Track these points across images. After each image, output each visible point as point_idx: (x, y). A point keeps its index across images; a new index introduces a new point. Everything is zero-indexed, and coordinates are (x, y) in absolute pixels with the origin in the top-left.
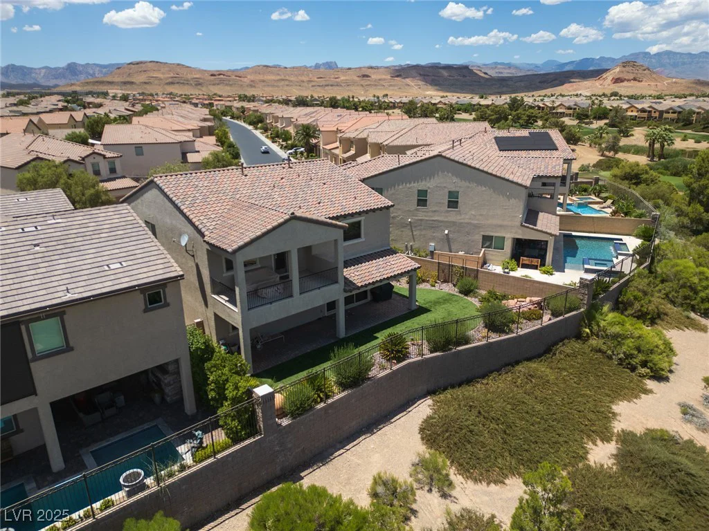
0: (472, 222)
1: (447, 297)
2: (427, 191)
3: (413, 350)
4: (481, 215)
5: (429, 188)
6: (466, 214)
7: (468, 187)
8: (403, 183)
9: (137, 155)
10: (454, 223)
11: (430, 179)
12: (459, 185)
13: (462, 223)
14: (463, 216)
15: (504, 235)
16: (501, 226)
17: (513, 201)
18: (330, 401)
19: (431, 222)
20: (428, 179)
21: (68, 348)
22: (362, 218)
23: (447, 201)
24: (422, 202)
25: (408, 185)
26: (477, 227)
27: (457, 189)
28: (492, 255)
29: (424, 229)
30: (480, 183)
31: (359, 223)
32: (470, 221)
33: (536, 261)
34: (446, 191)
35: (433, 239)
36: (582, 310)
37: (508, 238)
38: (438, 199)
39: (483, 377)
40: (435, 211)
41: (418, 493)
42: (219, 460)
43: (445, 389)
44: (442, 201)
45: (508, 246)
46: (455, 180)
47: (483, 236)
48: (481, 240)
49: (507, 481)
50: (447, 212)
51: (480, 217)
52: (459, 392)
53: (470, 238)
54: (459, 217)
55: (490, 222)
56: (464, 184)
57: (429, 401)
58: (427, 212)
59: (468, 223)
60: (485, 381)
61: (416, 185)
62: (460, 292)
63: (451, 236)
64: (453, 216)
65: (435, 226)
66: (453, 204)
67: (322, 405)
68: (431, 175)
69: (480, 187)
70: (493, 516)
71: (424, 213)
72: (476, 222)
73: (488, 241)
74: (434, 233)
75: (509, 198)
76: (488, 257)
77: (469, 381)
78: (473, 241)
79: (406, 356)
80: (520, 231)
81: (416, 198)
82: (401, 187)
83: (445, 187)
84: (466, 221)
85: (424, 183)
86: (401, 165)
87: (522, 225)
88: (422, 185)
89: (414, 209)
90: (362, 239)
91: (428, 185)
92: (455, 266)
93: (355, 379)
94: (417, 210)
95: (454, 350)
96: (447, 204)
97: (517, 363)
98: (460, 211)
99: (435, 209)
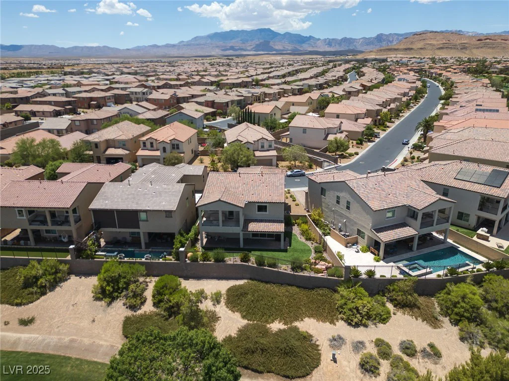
1: (306, 250)
2: (340, 197)
7: (354, 202)
9: (303, 133)
10: (348, 217)
11: (341, 192)
12: (350, 199)
13: (350, 219)
14: (351, 215)
15: (365, 232)
16: (364, 227)
17: (368, 216)
18: (205, 262)
19: (340, 213)
21: (147, 221)
22: (267, 205)
23: (346, 205)
24: (338, 202)
26: (356, 223)
27: (350, 201)
29: (338, 216)
30: (358, 202)
31: (266, 206)
33: (376, 252)
34: (346, 200)
35: (340, 222)
36: (343, 279)
37: (366, 235)
38: (343, 203)
39: (274, 284)
41: (208, 299)
42: (166, 263)
45: (366, 238)
46: (349, 196)
47: (358, 229)
48: (357, 231)
49: (236, 313)
50: (346, 210)
51: (357, 219)
53: (353, 228)
54: (349, 215)
55: (360, 223)
56: (352, 199)
57: (246, 281)
58: (339, 208)
59: (353, 220)
60: (273, 285)
61: (336, 193)
62: (314, 251)
63: (347, 223)
64: (348, 213)
65: (342, 216)
66: (348, 208)
68: (342, 190)
69: (357, 204)
70: (220, 317)
72: (355, 221)
73: (359, 232)
74: (341, 219)
75: (367, 213)
76: (359, 241)
78: (354, 230)
79: (248, 262)
80: (371, 233)
81: (336, 199)
82: (332, 192)
83: (346, 198)
84: (352, 218)
87: (371, 230)
88: (338, 194)
90: (267, 213)
91: (340, 194)
93: (220, 260)
94: (336, 205)
95: (262, 267)
96: (346, 207)
97: (292, 285)
98: (350, 212)
99: (342, 207)
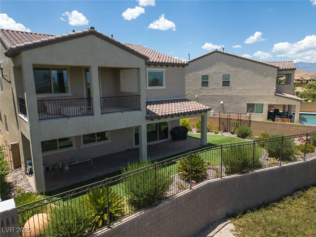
0: (240, 94)
1: (230, 139)
2: (208, 76)
3: (210, 173)
4: (246, 90)
5: (209, 73)
6: (235, 90)
7: (237, 71)
8: (192, 72)
10: (227, 96)
11: (210, 68)
12: (230, 70)
13: (233, 96)
14: (233, 91)
15: (262, 103)
16: (260, 96)
17: (268, 78)
19: (211, 97)
20: (209, 68)
22: (163, 69)
23: (222, 82)
24: (205, 83)
25: (195, 73)
26: (243, 98)
27: (229, 73)
28: (254, 117)
29: (206, 101)
31: (161, 74)
32: (237, 94)
33: (287, 120)
34: (221, 75)
35: (212, 108)
37: (266, 105)
40: (214, 89)
43: (245, 213)
44: (219, 82)
45: (266, 110)
46: (227, 67)
47: (248, 104)
48: (246, 107)
50: (222, 89)
51: (245, 91)
52: (259, 215)
53: (238, 106)
54: (230, 92)
55: (252, 94)
56: (233, 69)
57: (231, 225)
58: (209, 90)
59: (237, 96)
61: (201, 72)
62: (238, 136)
63: (225, 105)
64: (226, 91)
65: (214, 99)
66: (226, 83)
67: (105, 230)
68: (211, 65)
69: (245, 70)
71: (206, 91)
72: (242, 95)
73: (251, 107)
74: (213, 104)
75: (265, 76)
76: (252, 119)
77: (265, 205)
78: (241, 108)
79: (205, 178)
80: (275, 99)
81: (201, 81)
82: (191, 75)
83: (220, 72)
84: (236, 94)
85: (206, 70)
86: (190, 60)
87: (275, 95)
88: (205, 72)
89: (199, 88)
90: (164, 87)
91: (209, 72)
92: (232, 119)
93: (150, 197)
94: (201, 89)
95: (251, 173)
96: (222, 84)
98: (231, 88)
99: (214, 87)
